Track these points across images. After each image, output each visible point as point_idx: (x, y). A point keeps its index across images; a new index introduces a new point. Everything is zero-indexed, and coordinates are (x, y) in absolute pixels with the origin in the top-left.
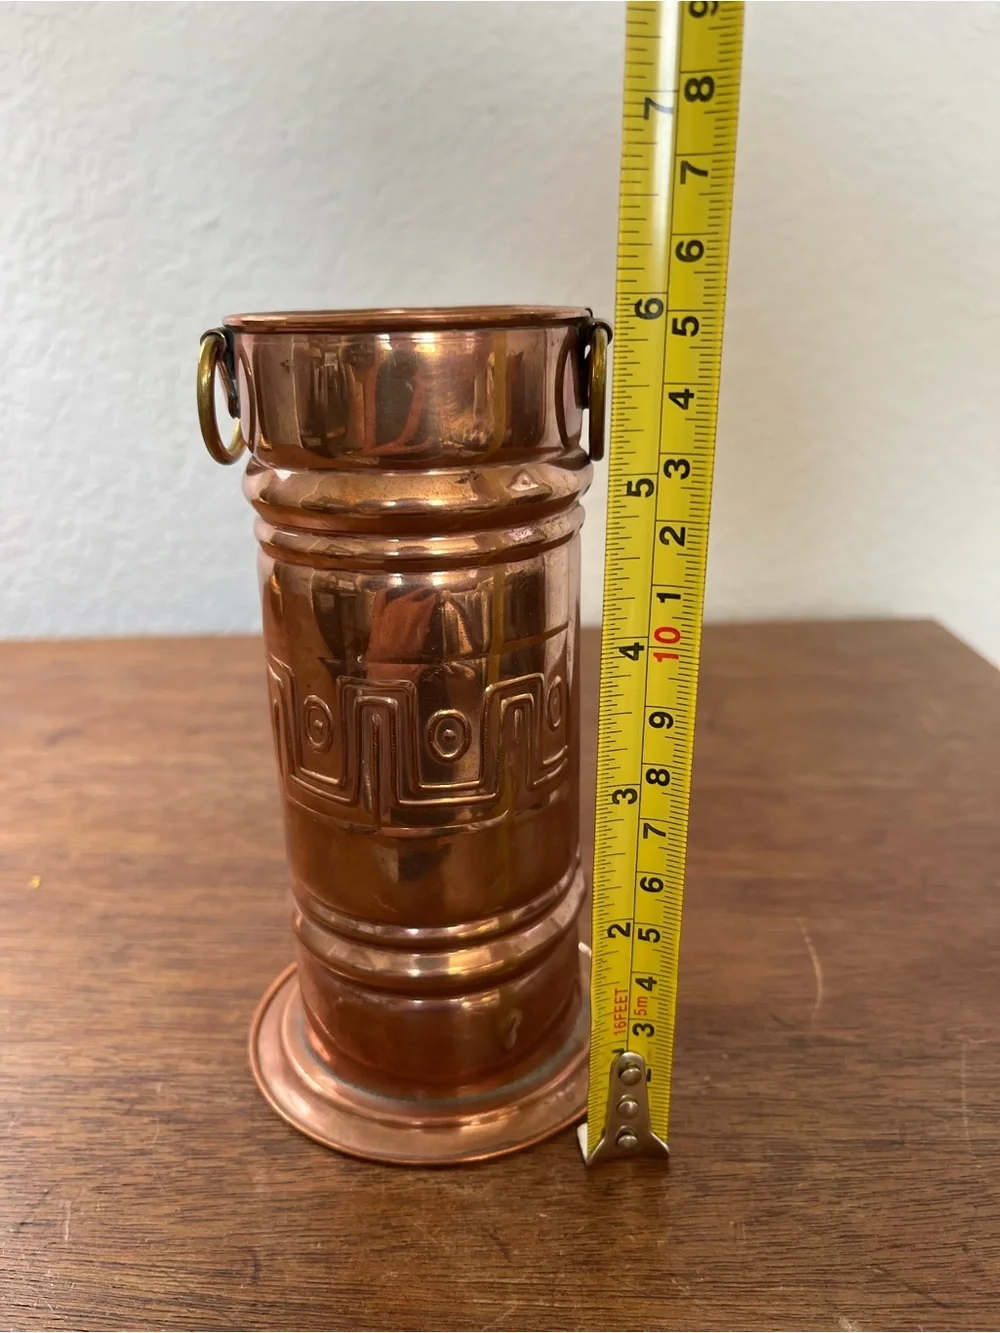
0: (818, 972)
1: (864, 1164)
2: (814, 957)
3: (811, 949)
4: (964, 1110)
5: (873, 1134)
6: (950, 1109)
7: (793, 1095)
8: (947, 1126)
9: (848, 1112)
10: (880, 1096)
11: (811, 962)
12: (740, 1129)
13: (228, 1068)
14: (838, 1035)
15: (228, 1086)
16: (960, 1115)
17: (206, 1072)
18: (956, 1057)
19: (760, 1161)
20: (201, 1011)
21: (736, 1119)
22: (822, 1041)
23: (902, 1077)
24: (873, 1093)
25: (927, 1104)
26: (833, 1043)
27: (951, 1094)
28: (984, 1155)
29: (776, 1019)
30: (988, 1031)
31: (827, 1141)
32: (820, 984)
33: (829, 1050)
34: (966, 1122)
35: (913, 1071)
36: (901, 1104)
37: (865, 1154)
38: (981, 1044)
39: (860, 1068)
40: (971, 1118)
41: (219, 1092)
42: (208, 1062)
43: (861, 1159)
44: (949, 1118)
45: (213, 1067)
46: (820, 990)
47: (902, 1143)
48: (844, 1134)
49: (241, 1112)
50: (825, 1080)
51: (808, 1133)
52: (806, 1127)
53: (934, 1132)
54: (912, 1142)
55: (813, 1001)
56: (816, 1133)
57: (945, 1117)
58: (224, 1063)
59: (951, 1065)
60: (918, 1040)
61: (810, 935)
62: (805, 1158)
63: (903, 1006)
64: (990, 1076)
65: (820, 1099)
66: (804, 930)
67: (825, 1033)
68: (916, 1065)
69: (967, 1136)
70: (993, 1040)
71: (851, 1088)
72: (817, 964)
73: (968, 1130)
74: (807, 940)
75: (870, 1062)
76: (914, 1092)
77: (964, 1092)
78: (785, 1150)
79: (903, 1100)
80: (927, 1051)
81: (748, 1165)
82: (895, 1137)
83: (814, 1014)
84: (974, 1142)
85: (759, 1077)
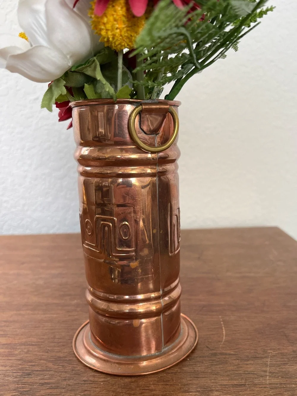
0: (224, 332)
1: (231, 392)
2: (223, 328)
3: (223, 325)
4: (268, 374)
5: (235, 382)
6: (263, 373)
7: (210, 371)
8: (261, 379)
9: (228, 376)
10: (240, 370)
11: (222, 329)
12: (190, 382)
13: (12, 368)
14: (228, 352)
15: (11, 374)
16: (266, 376)
17: (4, 370)
18: (266, 357)
19: (195, 392)
20: (7, 350)
21: (189, 379)
22: (222, 354)
23: (248, 364)
24: (237, 369)
25: (255, 373)
26: (226, 354)
27: (264, 369)
28: (273, 388)
29: (207, 347)
30: (279, 349)
31: (219, 385)
32: (224, 336)
33: (224, 356)
34: (268, 378)
35: (252, 362)
36: (246, 372)
37: (232, 389)
38: (276, 353)
39: (234, 362)
40: (270, 376)
41: (8, 376)
42: (5, 366)
43: (230, 390)
44: (262, 376)
45: (7, 368)
46: (224, 338)
47: (245, 385)
48: (225, 383)
49: (14, 382)
50: (221, 366)
51: (213, 383)
52: (213, 381)
53: (256, 381)
54: (248, 385)
55: (222, 341)
56: (216, 383)
57: (261, 376)
58: (11, 366)
59: (264, 360)
60: (255, 352)
61: (223, 321)
62: (211, 390)
63: (251, 342)
64: (278, 363)
65: (219, 372)
66: (221, 320)
67: (223, 351)
68: (252, 360)
69: (268, 382)
70: (280, 352)
71: (230, 368)
72: (224, 330)
73: (268, 380)
74: (222, 323)
75: (238, 360)
76: (251, 368)
77: (268, 369)
78: (204, 388)
79: (247, 371)
80: (257, 356)
81: (191, 393)
82: (242, 383)
83: (221, 346)
84: (270, 384)
85: (199, 365)
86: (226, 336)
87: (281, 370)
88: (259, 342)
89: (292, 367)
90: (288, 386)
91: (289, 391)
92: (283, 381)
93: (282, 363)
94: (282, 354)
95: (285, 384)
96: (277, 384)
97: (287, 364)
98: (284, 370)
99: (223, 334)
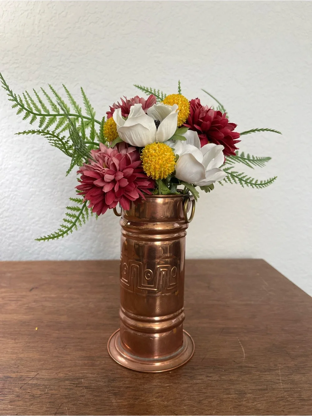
0: (243, 350)
1: (259, 394)
4: (281, 381)
5: (260, 387)
6: (278, 381)
7: (240, 379)
8: (277, 385)
9: (254, 383)
10: (261, 379)
11: (241, 348)
12: (229, 387)
14: (250, 365)
16: (280, 383)
18: (278, 370)
19: (234, 394)
21: (227, 385)
22: (246, 367)
23: (266, 375)
24: (259, 378)
25: (272, 381)
26: (249, 367)
27: (278, 378)
28: (286, 391)
29: (234, 361)
30: (285, 363)
31: (250, 389)
32: (244, 353)
33: (248, 369)
37: (258, 392)
38: (284, 366)
39: (256, 373)
40: (282, 383)
46: (244, 354)
47: (267, 389)
48: (253, 388)
50: (248, 376)
52: (244, 387)
53: (274, 387)
54: (269, 389)
55: (243, 357)
56: (247, 388)
57: (277, 383)
59: (277, 371)
60: (269, 366)
61: (240, 341)
62: (245, 393)
63: (264, 358)
64: (286, 374)
65: (247, 380)
66: (239, 340)
67: (247, 365)
68: (269, 372)
69: (282, 387)
70: (286, 365)
71: (254, 377)
72: (243, 348)
73: (282, 386)
74: (240, 342)
75: (258, 371)
76: (269, 378)
77: (280, 378)
78: (240, 392)
79: (266, 380)
80: (271, 368)
81: (232, 395)
82: (265, 388)
83: (243, 360)
84: (283, 388)
85: (232, 375)
86: (245, 353)
87: (289, 378)
88: (270, 358)
89: (296, 376)
90: (296, 389)
91: (297, 393)
92: (292, 386)
93: (289, 373)
94: (288, 367)
95: (293, 388)
96: (288, 388)
97: (292, 374)
98: (291, 378)
99: (243, 351)
